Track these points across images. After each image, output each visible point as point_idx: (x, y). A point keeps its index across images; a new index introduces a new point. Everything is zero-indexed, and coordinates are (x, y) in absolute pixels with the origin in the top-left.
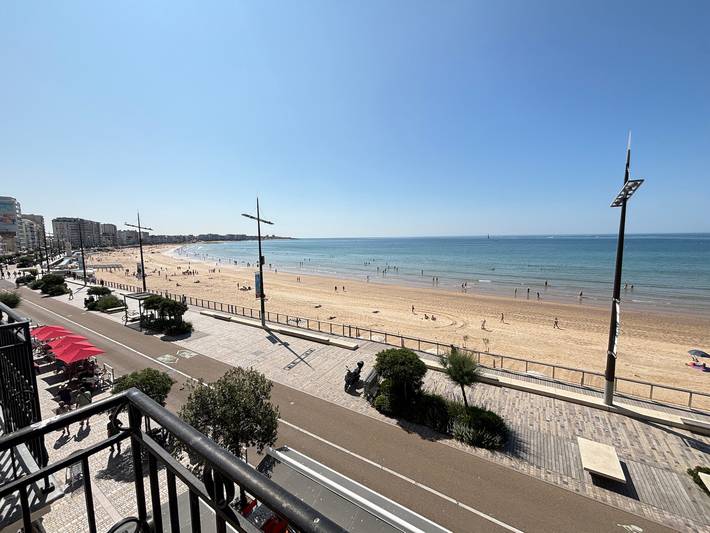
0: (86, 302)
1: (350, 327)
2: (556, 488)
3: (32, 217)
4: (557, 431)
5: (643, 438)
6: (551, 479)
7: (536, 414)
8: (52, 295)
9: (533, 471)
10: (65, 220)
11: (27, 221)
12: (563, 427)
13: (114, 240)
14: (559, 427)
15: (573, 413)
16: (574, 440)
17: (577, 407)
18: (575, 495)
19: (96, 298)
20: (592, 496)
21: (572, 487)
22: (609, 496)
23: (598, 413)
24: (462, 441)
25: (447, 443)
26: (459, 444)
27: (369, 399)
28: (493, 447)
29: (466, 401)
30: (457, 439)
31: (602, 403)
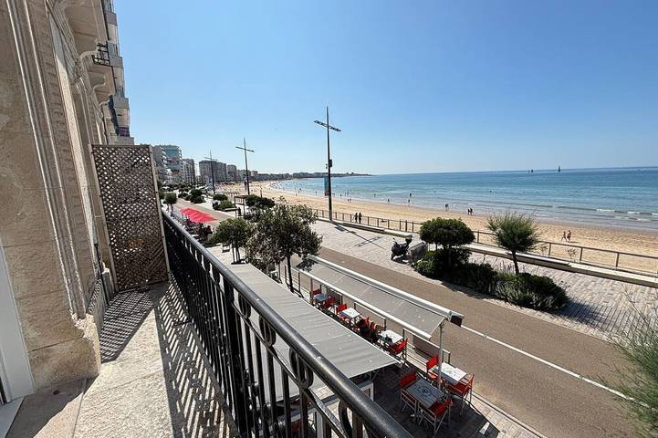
0: (214, 205)
1: (406, 222)
3: (187, 160)
8: (196, 203)
10: (205, 162)
11: (185, 162)
13: (235, 177)
19: (219, 202)
24: (506, 300)
25: (488, 300)
26: (502, 303)
27: (412, 266)
28: (543, 309)
29: (516, 267)
30: (501, 299)
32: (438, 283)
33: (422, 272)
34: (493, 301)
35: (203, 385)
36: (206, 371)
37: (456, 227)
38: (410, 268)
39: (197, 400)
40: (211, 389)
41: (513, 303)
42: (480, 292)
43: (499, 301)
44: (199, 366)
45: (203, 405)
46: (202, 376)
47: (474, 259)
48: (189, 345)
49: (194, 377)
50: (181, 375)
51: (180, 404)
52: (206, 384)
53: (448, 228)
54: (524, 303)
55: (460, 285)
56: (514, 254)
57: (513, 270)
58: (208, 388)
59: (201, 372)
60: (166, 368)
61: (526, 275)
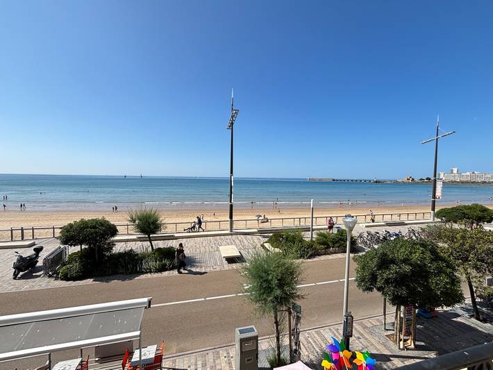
1: (22, 230)
2: (211, 272)
5: (245, 241)
7: (198, 246)
12: (212, 247)
14: (210, 248)
15: (216, 240)
16: (218, 250)
18: (221, 272)
20: (227, 269)
21: (218, 269)
22: (234, 266)
23: (227, 237)
24: (151, 272)
25: (139, 278)
26: (149, 275)
27: (50, 276)
29: (152, 245)
30: (147, 273)
31: (228, 232)
32: (90, 281)
33: (66, 278)
34: (143, 277)
37: (102, 225)
38: (47, 279)
41: (155, 272)
42: (130, 273)
43: (146, 275)
47: (119, 248)
53: (94, 227)
54: (162, 269)
55: (111, 275)
56: (149, 237)
57: (150, 249)
61: (159, 249)
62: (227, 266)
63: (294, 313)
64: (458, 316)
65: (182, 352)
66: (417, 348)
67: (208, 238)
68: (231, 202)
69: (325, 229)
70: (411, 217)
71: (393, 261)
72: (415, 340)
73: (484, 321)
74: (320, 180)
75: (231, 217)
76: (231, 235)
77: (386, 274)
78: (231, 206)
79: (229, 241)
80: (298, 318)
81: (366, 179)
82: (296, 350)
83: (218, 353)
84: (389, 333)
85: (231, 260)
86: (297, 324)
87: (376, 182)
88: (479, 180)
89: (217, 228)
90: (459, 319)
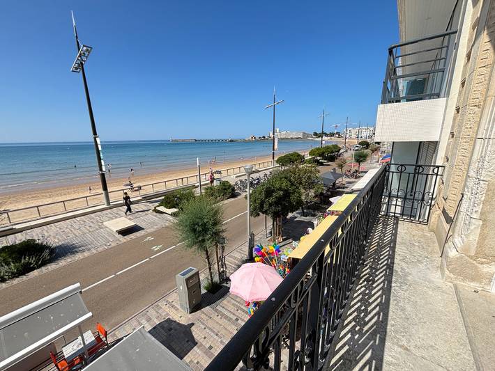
2: (105, 250)
4: (88, 230)
6: (100, 249)
7: (67, 230)
9: (86, 254)
12: (90, 227)
14: (88, 228)
15: (92, 218)
17: (92, 215)
18: (118, 245)
20: (125, 240)
21: (113, 245)
22: (132, 236)
23: (105, 212)
28: (44, 263)
31: (105, 206)
35: (361, 296)
36: (353, 303)
39: (370, 292)
40: (358, 290)
44: (353, 312)
45: (369, 287)
46: (357, 302)
48: (347, 347)
49: (363, 308)
50: (372, 320)
51: (379, 318)
52: (358, 295)
58: (359, 292)
59: (356, 306)
60: (383, 341)
62: (123, 239)
63: (219, 245)
64: (296, 217)
65: (118, 325)
66: (284, 240)
67: (77, 219)
68: (101, 170)
69: (208, 184)
70: (262, 165)
71: (273, 191)
72: (282, 237)
73: (306, 216)
74: (183, 141)
75: (105, 188)
76: (110, 208)
77: (271, 200)
78: (103, 176)
79: (111, 216)
80: (223, 247)
81: (223, 138)
82: (223, 272)
83: (158, 306)
84: (269, 238)
85: (125, 232)
86: (223, 252)
87: (231, 141)
88: (290, 137)
89: (86, 205)
90: (297, 219)
